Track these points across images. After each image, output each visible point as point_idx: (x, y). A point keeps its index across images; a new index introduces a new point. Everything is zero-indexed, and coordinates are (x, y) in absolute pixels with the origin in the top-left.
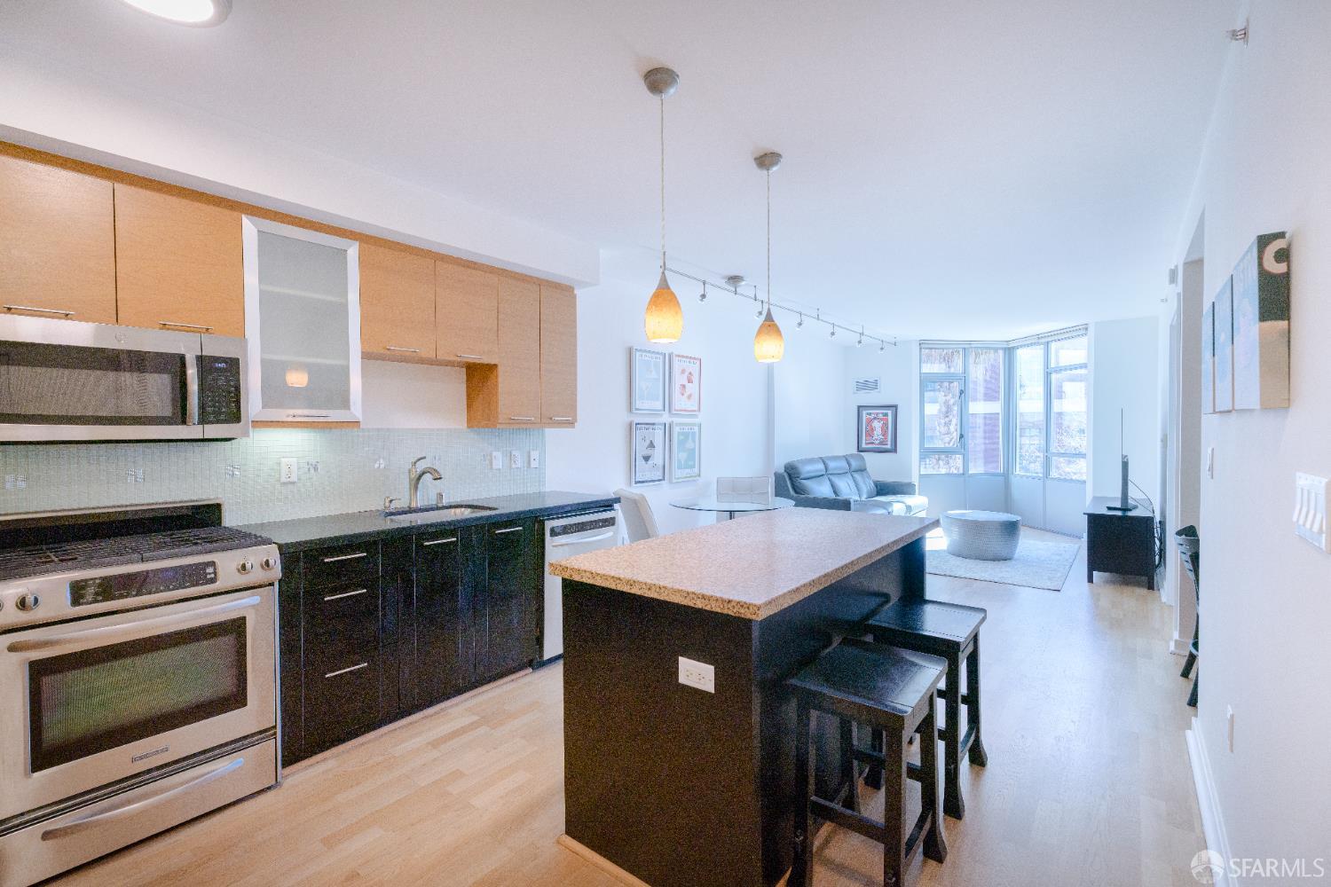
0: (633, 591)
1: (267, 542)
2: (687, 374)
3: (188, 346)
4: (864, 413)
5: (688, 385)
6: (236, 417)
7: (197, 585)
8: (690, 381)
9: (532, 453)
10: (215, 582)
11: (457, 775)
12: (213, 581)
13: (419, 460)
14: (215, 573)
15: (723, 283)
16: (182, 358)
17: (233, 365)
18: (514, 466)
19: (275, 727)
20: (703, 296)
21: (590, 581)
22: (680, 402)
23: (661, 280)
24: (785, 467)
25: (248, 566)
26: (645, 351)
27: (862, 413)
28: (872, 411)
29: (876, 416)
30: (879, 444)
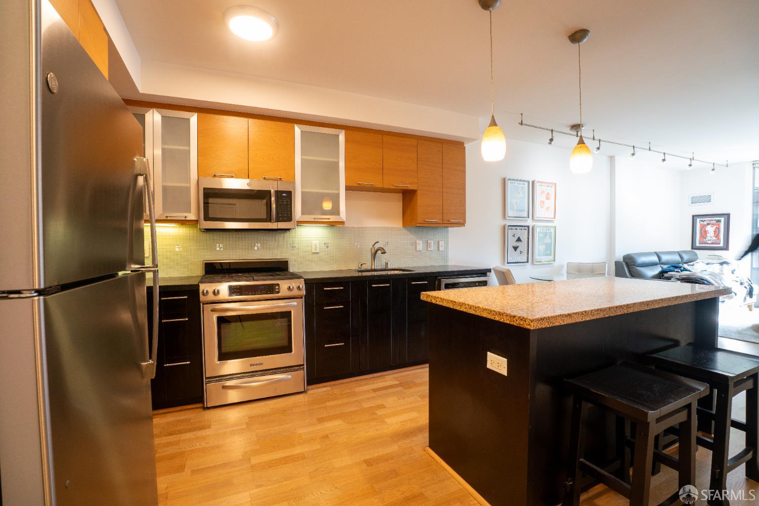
0: (461, 310)
1: (300, 277)
2: (545, 194)
3: (272, 187)
4: (698, 220)
5: (546, 202)
6: (289, 218)
7: (273, 293)
8: (547, 198)
9: (440, 242)
10: (279, 293)
11: (382, 407)
12: (278, 292)
13: (376, 243)
14: (279, 289)
15: (568, 130)
16: (270, 191)
17: (289, 194)
18: (429, 249)
19: (303, 365)
20: (551, 140)
21: (441, 304)
22: (540, 213)
23: (491, 121)
24: (623, 257)
25: (291, 287)
26: (513, 180)
27: (696, 220)
28: (712, 219)
29: (709, 222)
30: (712, 243)
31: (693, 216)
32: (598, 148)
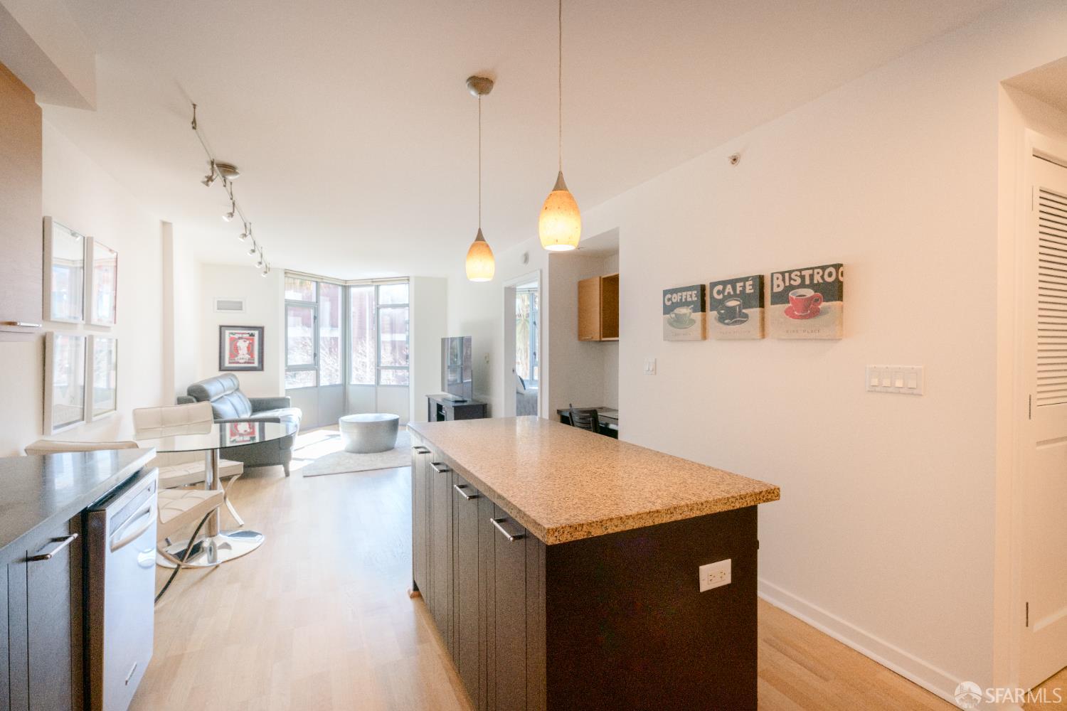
4: (227, 332)
27: (225, 332)
28: (236, 332)
29: (240, 336)
30: (245, 363)
31: (221, 327)
32: (231, 215)
